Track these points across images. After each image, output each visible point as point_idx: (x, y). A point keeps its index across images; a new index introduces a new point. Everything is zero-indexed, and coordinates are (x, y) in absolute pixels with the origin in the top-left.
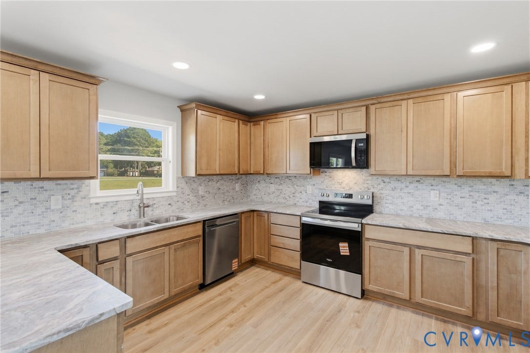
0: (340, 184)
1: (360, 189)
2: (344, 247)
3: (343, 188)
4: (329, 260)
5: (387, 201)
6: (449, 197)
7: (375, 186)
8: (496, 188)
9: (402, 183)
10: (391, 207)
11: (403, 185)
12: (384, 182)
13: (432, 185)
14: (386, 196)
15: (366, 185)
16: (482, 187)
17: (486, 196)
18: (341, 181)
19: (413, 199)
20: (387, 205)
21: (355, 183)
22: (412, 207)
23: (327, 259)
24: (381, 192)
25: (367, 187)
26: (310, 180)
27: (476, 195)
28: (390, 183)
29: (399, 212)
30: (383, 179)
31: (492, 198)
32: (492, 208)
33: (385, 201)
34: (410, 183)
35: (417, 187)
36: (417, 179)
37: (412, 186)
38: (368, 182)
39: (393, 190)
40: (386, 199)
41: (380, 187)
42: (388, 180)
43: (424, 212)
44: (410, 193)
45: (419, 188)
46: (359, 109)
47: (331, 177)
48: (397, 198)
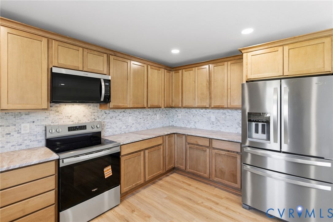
0: (69, 117)
1: (88, 120)
2: (108, 170)
3: (72, 121)
4: (94, 190)
5: (108, 127)
6: (136, 119)
7: (100, 117)
8: (150, 113)
9: (116, 113)
10: (110, 130)
11: (116, 115)
12: (106, 113)
13: (130, 113)
14: (107, 123)
15: (93, 117)
16: (147, 113)
17: (147, 117)
18: (70, 115)
19: (121, 123)
20: (107, 130)
21: (84, 116)
22: (121, 128)
23: (92, 191)
24: (104, 120)
25: (94, 118)
26: (27, 116)
27: (144, 116)
28: (109, 113)
29: (114, 133)
30: (105, 111)
31: (149, 117)
32: (149, 122)
33: (106, 127)
34: (120, 113)
35: (123, 115)
36: (123, 110)
37: (121, 115)
38: (94, 114)
39: (111, 118)
40: (107, 126)
41: (103, 117)
42: (108, 112)
43: (126, 130)
44: (120, 119)
45: (124, 115)
46: (102, 54)
47: (57, 112)
48: (113, 124)
